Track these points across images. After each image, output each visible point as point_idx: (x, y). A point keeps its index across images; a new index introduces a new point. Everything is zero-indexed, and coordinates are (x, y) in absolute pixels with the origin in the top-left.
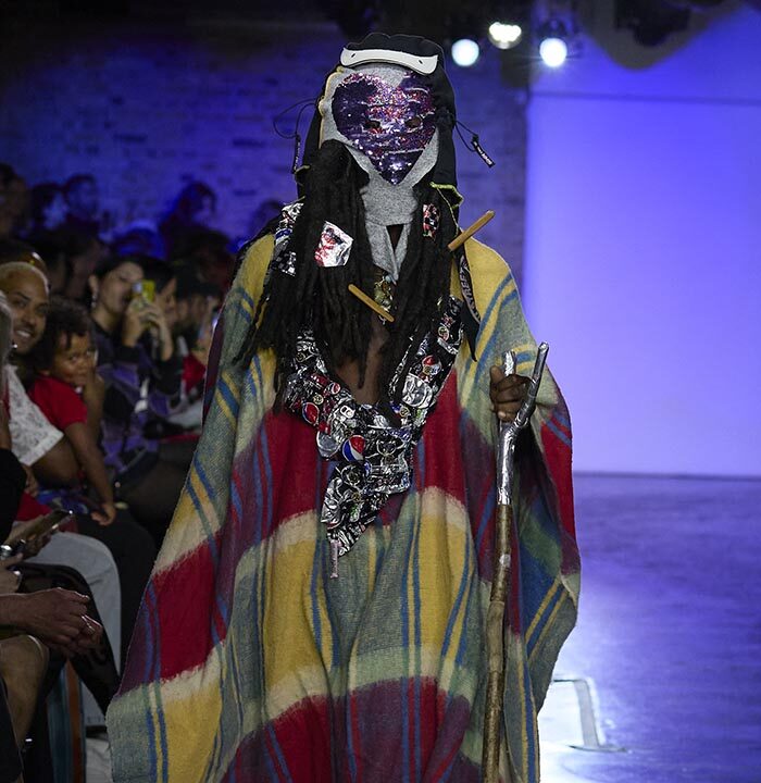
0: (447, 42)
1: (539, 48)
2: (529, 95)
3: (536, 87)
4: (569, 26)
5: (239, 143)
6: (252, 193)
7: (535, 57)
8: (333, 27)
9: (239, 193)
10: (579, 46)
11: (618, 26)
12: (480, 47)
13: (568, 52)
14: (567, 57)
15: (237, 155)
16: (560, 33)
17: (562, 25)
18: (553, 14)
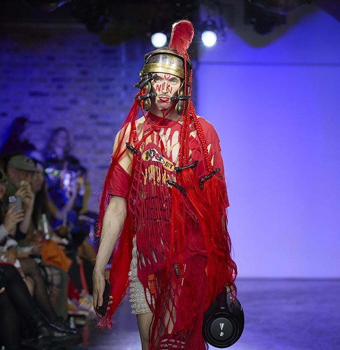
0: (148, 34)
1: (201, 37)
2: (198, 63)
3: (202, 59)
4: (218, 24)
5: (33, 94)
6: (41, 123)
7: (199, 42)
8: (82, 26)
10: (224, 35)
11: (246, 23)
12: (167, 36)
13: (217, 38)
14: (217, 41)
15: (32, 101)
16: (213, 28)
17: (214, 23)
18: (209, 17)
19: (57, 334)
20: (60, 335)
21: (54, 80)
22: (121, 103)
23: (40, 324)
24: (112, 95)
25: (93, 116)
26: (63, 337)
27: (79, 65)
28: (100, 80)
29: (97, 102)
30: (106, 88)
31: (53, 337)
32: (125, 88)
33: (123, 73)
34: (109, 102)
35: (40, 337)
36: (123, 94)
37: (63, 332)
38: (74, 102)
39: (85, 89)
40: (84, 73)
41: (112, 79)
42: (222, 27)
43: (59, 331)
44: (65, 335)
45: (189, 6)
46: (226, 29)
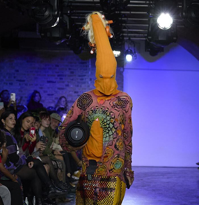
1: (126, 57)
2: (124, 69)
3: (125, 67)
4: (133, 51)
5: (49, 82)
6: (53, 95)
7: (124, 59)
8: (72, 52)
9: (49, 95)
10: (136, 56)
11: (146, 51)
13: (132, 58)
15: (48, 85)
16: (131, 53)
17: (131, 50)
18: (129, 48)
19: (58, 191)
20: (59, 192)
21: (58, 76)
22: (89, 86)
23: (50, 186)
24: (84, 83)
25: (75, 92)
26: (61, 193)
27: (70, 69)
28: (79, 76)
29: (78, 86)
30: (82, 79)
31: (56, 193)
32: (91, 80)
33: (90, 73)
34: (83, 85)
35: (50, 192)
36: (90, 82)
37: (61, 191)
38: (68, 85)
39: (73, 80)
40: (72, 73)
41: (85, 75)
42: (135, 52)
43: (59, 190)
44: (61, 192)
45: (120, 43)
46: (136, 54)
